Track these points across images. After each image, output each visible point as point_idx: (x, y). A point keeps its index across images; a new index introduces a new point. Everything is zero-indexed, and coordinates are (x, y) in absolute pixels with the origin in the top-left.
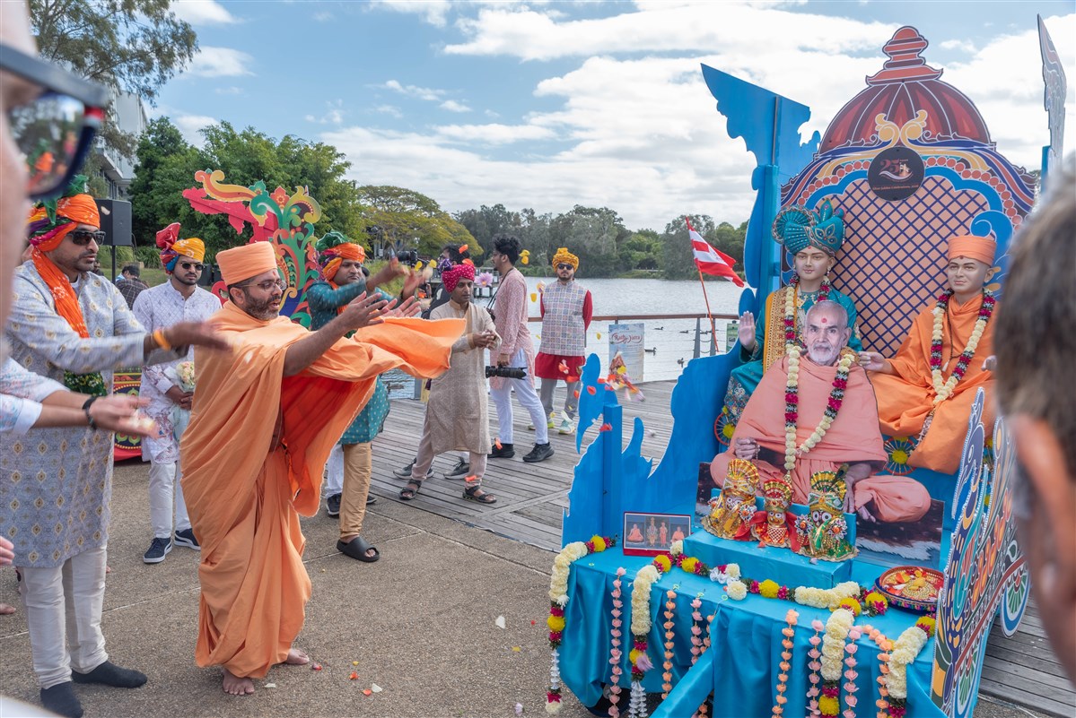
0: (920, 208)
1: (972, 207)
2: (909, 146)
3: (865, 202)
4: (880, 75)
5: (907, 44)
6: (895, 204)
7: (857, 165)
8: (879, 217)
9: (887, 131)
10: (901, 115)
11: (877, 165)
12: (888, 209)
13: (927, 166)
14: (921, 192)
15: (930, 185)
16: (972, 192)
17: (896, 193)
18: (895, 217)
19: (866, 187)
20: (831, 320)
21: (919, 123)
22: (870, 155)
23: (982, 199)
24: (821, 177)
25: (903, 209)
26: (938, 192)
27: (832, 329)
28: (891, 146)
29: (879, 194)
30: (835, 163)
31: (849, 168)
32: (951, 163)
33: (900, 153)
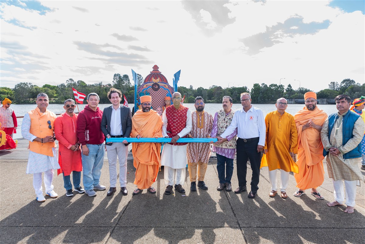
0: (159, 92)
1: (166, 92)
2: (157, 83)
3: (151, 91)
4: (152, 72)
5: (156, 67)
6: (156, 91)
7: (150, 85)
8: (154, 93)
9: (154, 80)
10: (156, 78)
11: (153, 85)
12: (155, 92)
13: (160, 86)
14: (159, 90)
15: (161, 89)
16: (166, 90)
17: (156, 90)
18: (156, 93)
19: (151, 89)
20: (160, 109)
21: (158, 80)
22: (152, 84)
23: (168, 91)
24: (144, 87)
25: (157, 92)
26: (162, 90)
27: (160, 110)
28: (155, 83)
29: (153, 90)
30: (146, 85)
31: (149, 86)
32: (163, 86)
33: (156, 84)
